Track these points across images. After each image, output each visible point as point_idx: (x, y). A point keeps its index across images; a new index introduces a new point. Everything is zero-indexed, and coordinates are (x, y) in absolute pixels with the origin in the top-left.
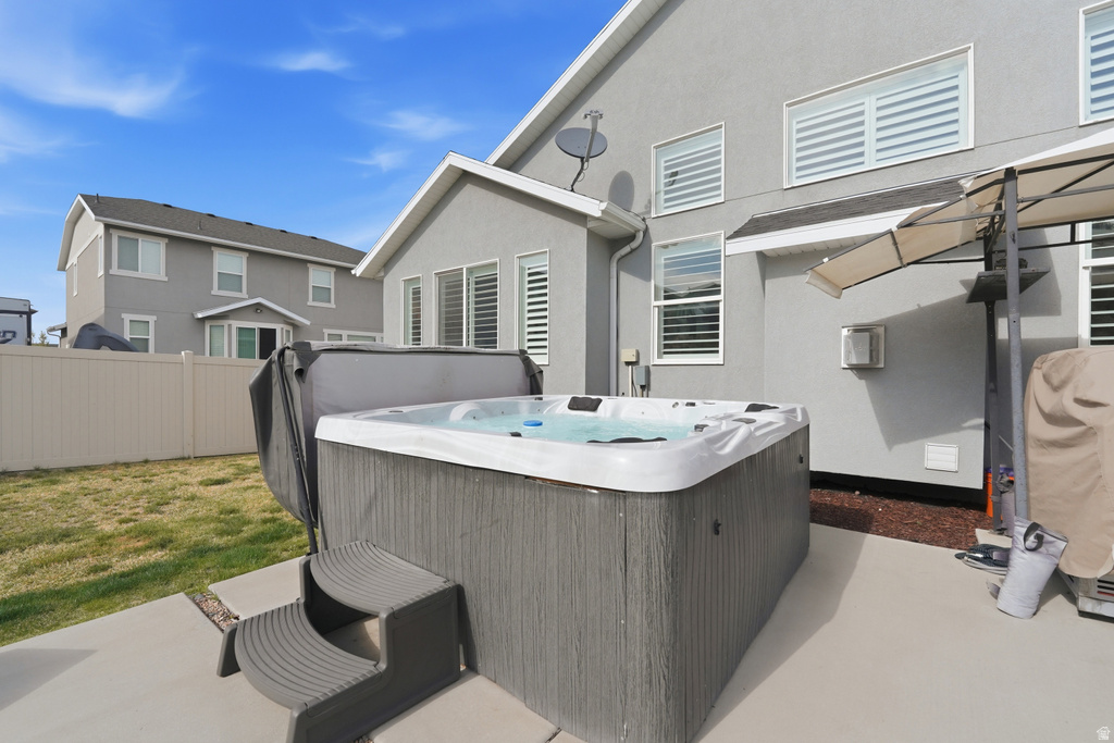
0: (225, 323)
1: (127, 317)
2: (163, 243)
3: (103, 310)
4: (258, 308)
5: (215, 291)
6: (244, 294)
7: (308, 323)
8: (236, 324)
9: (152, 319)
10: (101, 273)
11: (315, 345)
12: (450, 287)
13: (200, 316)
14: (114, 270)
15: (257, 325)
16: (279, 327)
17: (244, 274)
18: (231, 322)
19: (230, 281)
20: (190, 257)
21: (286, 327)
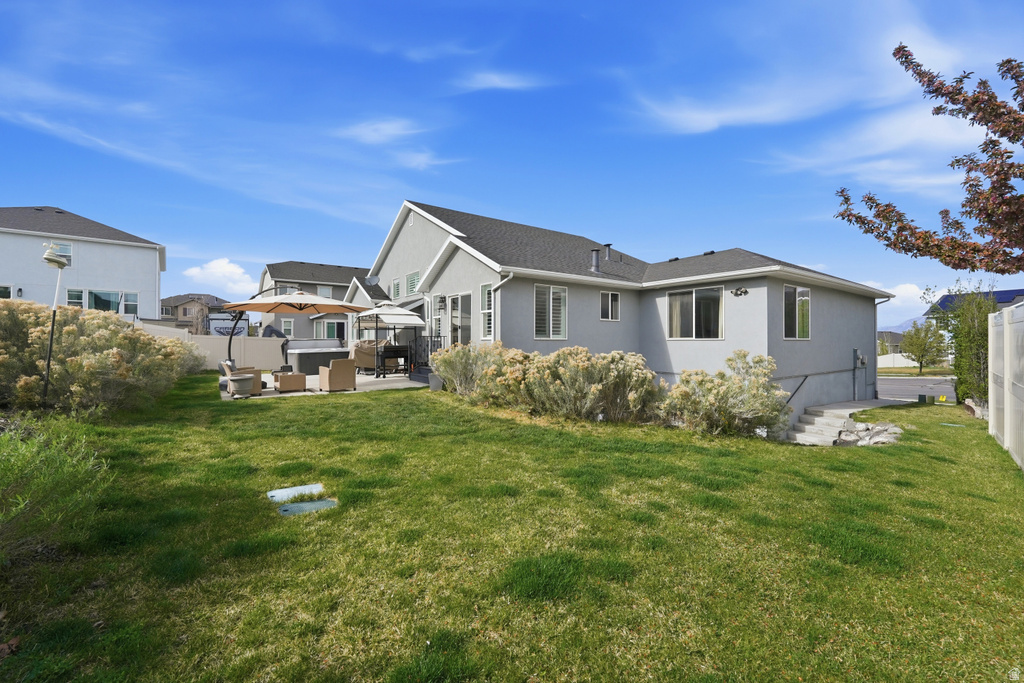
0: (322, 321)
1: (283, 320)
2: (296, 285)
8: (326, 321)
9: (292, 320)
11: (290, 340)
13: (311, 318)
15: (335, 321)
16: (346, 321)
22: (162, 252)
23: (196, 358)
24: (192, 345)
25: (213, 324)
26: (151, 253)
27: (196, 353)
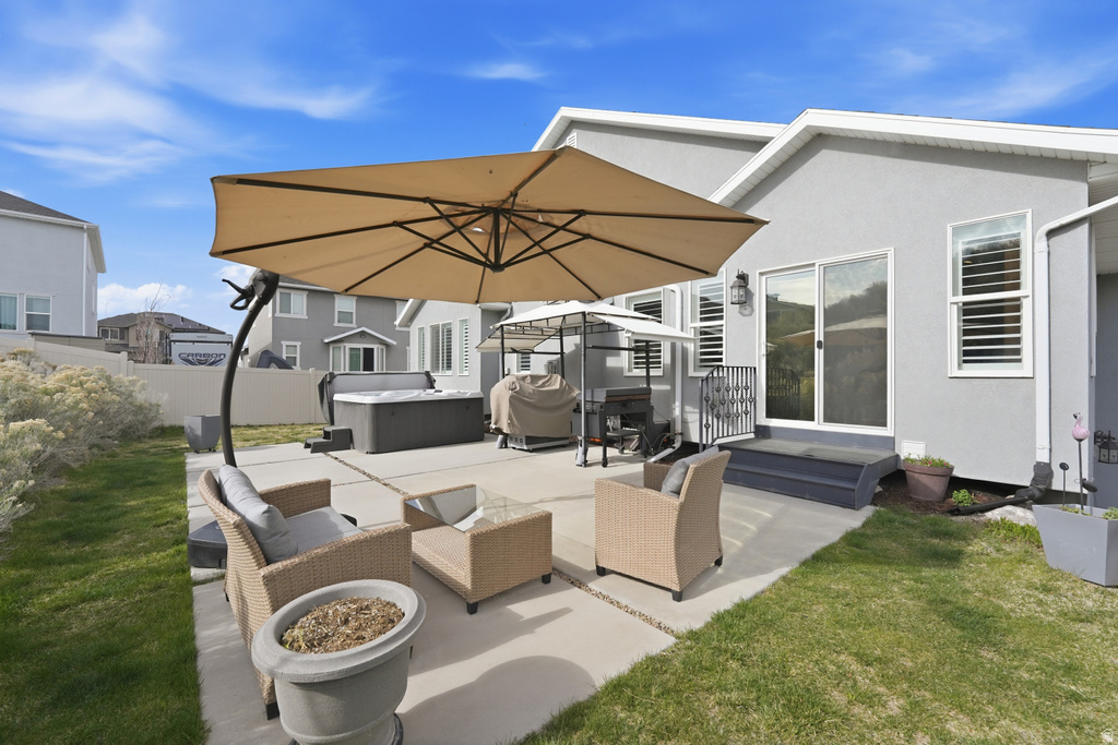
0: (342, 345)
1: (284, 343)
2: (305, 294)
3: (271, 340)
4: (363, 334)
5: (336, 324)
6: (354, 325)
7: (395, 343)
8: (349, 345)
9: (298, 344)
10: (270, 315)
11: (336, 373)
12: (435, 329)
13: (326, 341)
14: (278, 314)
15: (361, 346)
16: (375, 347)
17: (354, 311)
18: (346, 344)
19: (346, 316)
20: (321, 302)
21: (381, 347)
22: (94, 235)
23: (141, 408)
24: (133, 383)
25: (177, 349)
26: (74, 234)
27: (140, 398)
